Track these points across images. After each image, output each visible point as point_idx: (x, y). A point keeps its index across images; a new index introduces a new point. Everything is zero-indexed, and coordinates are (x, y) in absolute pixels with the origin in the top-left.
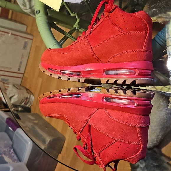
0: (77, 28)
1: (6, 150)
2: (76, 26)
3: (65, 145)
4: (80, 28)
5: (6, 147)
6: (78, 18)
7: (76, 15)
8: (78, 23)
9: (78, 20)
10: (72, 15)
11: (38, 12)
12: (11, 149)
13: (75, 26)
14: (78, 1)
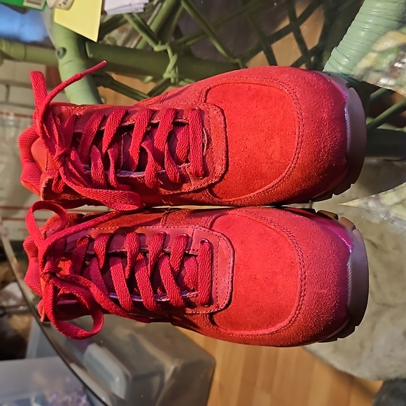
0: (172, 80)
1: (70, 399)
2: (169, 73)
3: (217, 377)
4: (181, 79)
5: (68, 392)
6: (173, 54)
7: (167, 47)
8: (174, 67)
9: (173, 59)
10: (157, 48)
11: (61, 52)
12: (82, 395)
13: (166, 76)
14: (137, 6)
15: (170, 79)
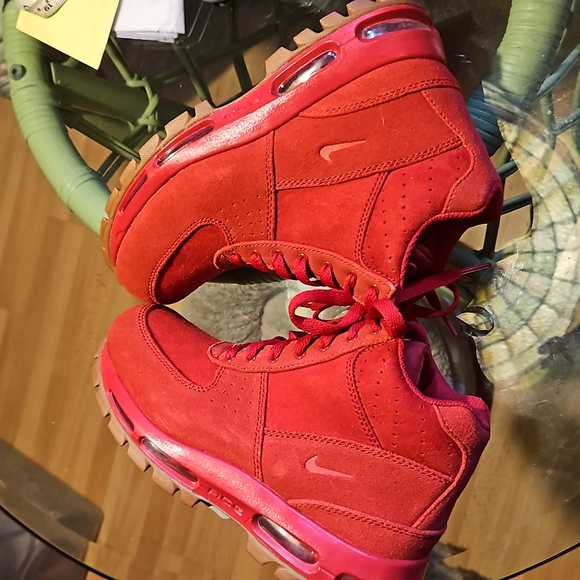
0: (149, 128)
2: (146, 119)
8: (154, 112)
9: (153, 102)
10: (131, 83)
11: (19, 71)
13: (142, 121)
14: (167, 35)
15: (146, 126)
